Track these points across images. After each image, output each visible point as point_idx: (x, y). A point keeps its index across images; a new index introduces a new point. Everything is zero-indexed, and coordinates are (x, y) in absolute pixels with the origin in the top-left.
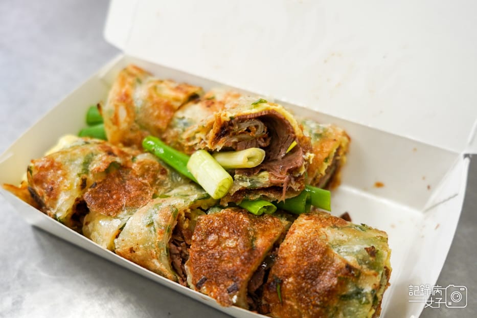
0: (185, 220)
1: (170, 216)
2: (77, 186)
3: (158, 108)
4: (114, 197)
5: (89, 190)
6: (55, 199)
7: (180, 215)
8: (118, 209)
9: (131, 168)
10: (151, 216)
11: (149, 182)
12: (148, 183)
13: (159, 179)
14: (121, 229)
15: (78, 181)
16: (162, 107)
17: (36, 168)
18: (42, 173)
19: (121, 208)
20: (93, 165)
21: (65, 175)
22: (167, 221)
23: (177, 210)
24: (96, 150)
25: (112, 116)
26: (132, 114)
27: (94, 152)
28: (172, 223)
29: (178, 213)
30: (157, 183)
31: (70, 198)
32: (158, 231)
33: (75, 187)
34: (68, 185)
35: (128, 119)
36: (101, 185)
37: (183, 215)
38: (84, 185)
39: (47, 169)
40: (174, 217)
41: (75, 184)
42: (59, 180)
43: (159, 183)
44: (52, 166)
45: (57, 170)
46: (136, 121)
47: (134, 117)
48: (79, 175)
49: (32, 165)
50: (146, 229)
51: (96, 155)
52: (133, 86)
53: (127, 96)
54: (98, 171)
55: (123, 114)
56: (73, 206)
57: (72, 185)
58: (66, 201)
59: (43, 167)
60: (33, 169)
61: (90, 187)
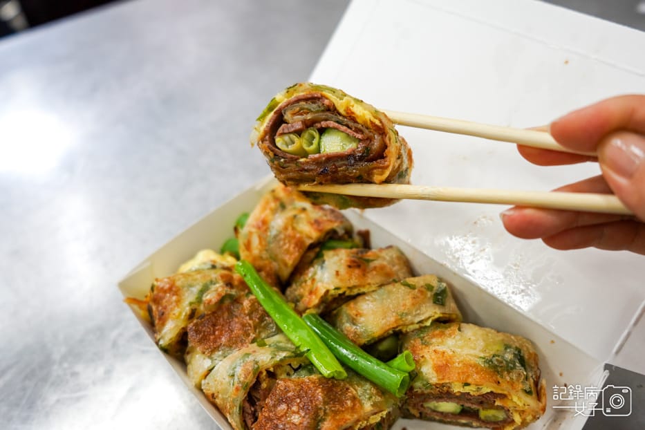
0: (265, 380)
1: (250, 373)
2: (186, 315)
3: (289, 242)
4: (217, 333)
5: (195, 321)
6: (163, 324)
7: (261, 373)
8: (215, 348)
9: (242, 304)
10: (235, 368)
11: (253, 323)
12: (252, 325)
13: (265, 320)
14: (210, 370)
15: (188, 310)
16: (293, 241)
17: (158, 287)
18: (161, 294)
19: (218, 347)
20: (207, 296)
21: (178, 302)
22: (246, 378)
23: (258, 368)
24: (216, 279)
25: (246, 241)
26: (264, 243)
27: (214, 280)
28: (251, 380)
29: (260, 370)
30: (263, 324)
31: (175, 327)
32: (236, 385)
33: (182, 317)
34: (177, 314)
35: (259, 247)
36: (208, 317)
37: (265, 373)
38: (192, 315)
39: (165, 292)
40: (254, 374)
41: (184, 314)
42: (171, 306)
43: (265, 325)
44: (170, 289)
45: (174, 295)
46: (267, 250)
47: (266, 246)
48: (191, 304)
49: (155, 283)
50: (227, 379)
51: (215, 284)
52: (274, 212)
53: (264, 222)
54: (208, 303)
55: (255, 242)
56: (178, 334)
57: (180, 314)
58: (171, 330)
59: (162, 288)
60: (155, 288)
61: (197, 318)
